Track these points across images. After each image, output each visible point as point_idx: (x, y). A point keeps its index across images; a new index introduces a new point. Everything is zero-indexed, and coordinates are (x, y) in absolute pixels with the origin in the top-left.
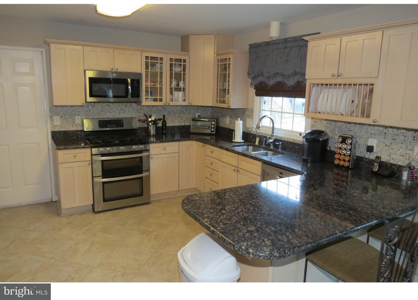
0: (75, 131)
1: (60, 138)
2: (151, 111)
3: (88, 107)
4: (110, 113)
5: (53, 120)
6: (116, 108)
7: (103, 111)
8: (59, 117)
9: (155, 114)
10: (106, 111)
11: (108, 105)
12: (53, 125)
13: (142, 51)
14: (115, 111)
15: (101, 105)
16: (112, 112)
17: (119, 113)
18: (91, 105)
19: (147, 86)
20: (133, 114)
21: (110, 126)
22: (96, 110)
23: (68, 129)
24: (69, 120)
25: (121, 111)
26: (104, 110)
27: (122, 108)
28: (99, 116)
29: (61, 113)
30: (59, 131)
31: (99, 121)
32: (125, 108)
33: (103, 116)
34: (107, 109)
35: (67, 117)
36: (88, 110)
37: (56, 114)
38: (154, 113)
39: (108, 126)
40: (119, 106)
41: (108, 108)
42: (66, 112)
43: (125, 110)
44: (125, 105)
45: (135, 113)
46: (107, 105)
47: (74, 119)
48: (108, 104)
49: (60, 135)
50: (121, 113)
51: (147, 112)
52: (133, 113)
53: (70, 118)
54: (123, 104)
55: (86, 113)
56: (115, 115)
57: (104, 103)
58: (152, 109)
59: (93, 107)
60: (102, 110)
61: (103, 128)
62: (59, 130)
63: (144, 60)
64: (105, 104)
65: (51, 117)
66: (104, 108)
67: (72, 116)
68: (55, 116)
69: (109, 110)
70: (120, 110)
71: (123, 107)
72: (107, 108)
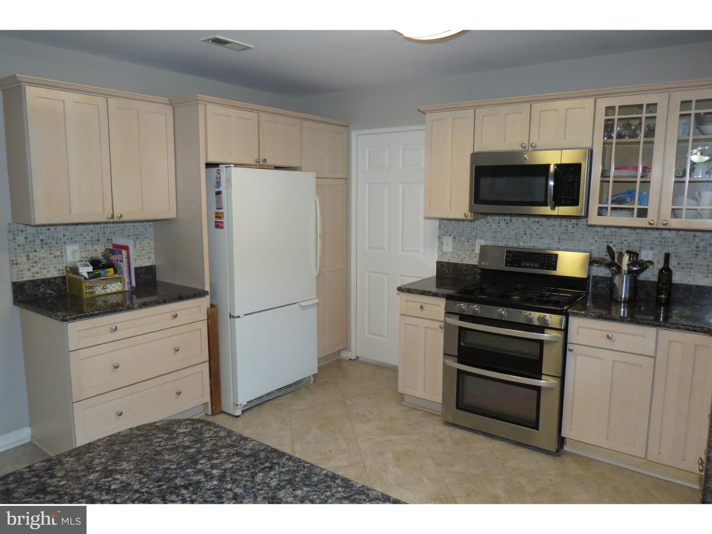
0: (472, 265)
1: (447, 274)
2: (641, 240)
3: (499, 223)
4: (541, 238)
5: (442, 243)
6: (554, 230)
7: (525, 234)
8: (451, 238)
9: (652, 248)
10: (531, 234)
11: (538, 222)
12: (441, 251)
13: (596, 97)
14: (550, 236)
15: (523, 221)
16: (544, 235)
17: (559, 239)
18: (505, 220)
19: (606, 179)
20: (592, 244)
21: (528, 264)
22: (513, 230)
23: (462, 261)
24: (466, 244)
25: (564, 236)
26: (528, 231)
27: (567, 230)
28: (519, 243)
29: (455, 233)
30: (448, 263)
31: (508, 252)
32: (573, 230)
33: (526, 244)
34: (535, 229)
35: (463, 239)
36: (499, 229)
37: (447, 232)
38: (650, 246)
39: (523, 264)
40: (561, 224)
41: (538, 229)
42: (463, 230)
43: (573, 233)
44: (573, 224)
45: (596, 241)
46: (535, 222)
47: (473, 245)
48: (537, 219)
49: (448, 269)
50: (563, 239)
51: (629, 243)
52: (593, 241)
53: (468, 242)
54: (570, 221)
55: (494, 235)
56: (549, 244)
57: (530, 218)
58: (645, 237)
59: (507, 223)
60: (525, 231)
61: (512, 266)
62: (449, 260)
63: (601, 118)
64: (532, 219)
65: (439, 237)
66: (528, 228)
67: (471, 239)
68: (445, 236)
69: (537, 232)
70: (562, 233)
71: (570, 227)
72: (536, 226)
